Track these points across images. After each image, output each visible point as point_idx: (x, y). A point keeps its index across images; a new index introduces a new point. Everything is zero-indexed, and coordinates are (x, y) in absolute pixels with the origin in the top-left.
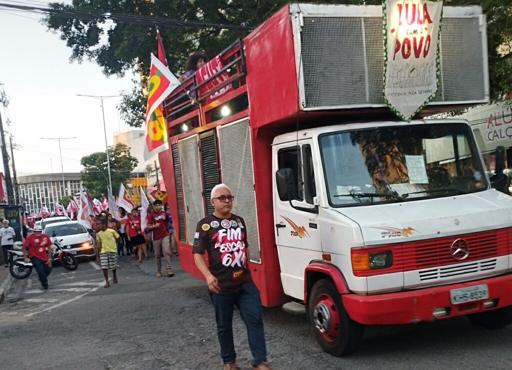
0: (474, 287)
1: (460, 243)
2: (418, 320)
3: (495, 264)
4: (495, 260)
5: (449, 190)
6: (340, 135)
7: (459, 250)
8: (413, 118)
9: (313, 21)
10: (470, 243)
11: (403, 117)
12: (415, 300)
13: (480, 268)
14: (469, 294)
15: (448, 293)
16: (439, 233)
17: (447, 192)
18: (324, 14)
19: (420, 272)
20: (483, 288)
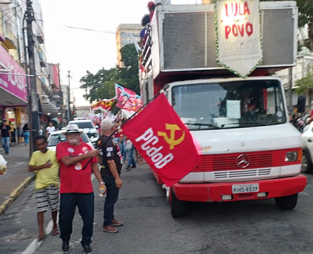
0: (249, 184)
1: (244, 158)
2: (211, 201)
3: (269, 172)
4: (270, 169)
5: (255, 123)
6: (186, 87)
7: (242, 161)
8: (249, 76)
9: (172, 16)
10: (251, 158)
11: (240, 75)
12: (208, 189)
13: (258, 173)
14: (245, 188)
15: (231, 187)
16: (228, 150)
17: (253, 124)
18: (179, 11)
19: (215, 173)
20: (257, 185)
